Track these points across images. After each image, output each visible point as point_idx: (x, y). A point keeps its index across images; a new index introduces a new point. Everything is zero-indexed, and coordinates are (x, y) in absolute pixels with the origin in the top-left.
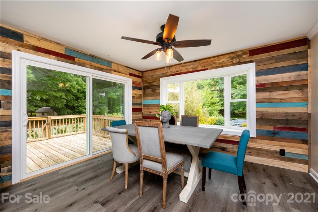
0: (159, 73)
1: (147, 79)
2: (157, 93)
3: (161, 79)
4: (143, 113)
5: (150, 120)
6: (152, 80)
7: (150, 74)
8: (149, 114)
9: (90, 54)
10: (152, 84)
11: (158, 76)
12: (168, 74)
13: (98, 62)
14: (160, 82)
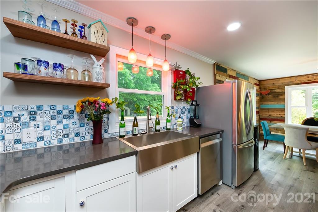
0: (283, 82)
1: (267, 87)
2: (280, 98)
3: (286, 87)
4: (261, 115)
5: (270, 121)
6: (272, 88)
7: (271, 82)
8: (268, 116)
10: (274, 91)
11: (282, 84)
12: (296, 82)
14: (285, 89)
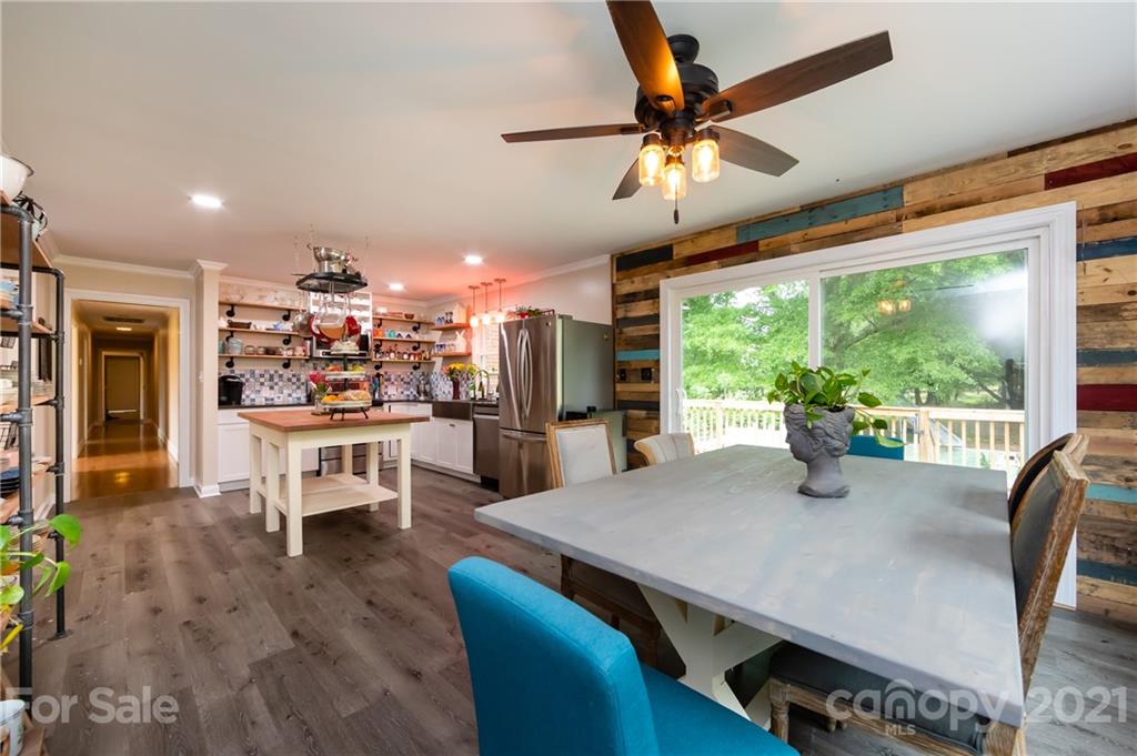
9: (802, 207)
13: (834, 218)
